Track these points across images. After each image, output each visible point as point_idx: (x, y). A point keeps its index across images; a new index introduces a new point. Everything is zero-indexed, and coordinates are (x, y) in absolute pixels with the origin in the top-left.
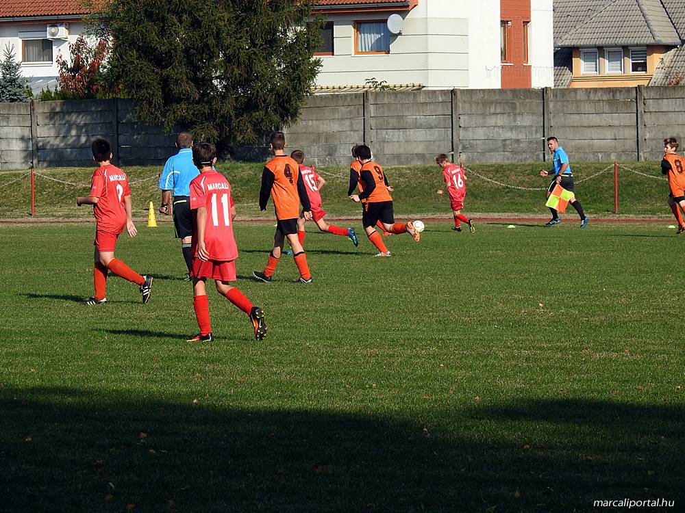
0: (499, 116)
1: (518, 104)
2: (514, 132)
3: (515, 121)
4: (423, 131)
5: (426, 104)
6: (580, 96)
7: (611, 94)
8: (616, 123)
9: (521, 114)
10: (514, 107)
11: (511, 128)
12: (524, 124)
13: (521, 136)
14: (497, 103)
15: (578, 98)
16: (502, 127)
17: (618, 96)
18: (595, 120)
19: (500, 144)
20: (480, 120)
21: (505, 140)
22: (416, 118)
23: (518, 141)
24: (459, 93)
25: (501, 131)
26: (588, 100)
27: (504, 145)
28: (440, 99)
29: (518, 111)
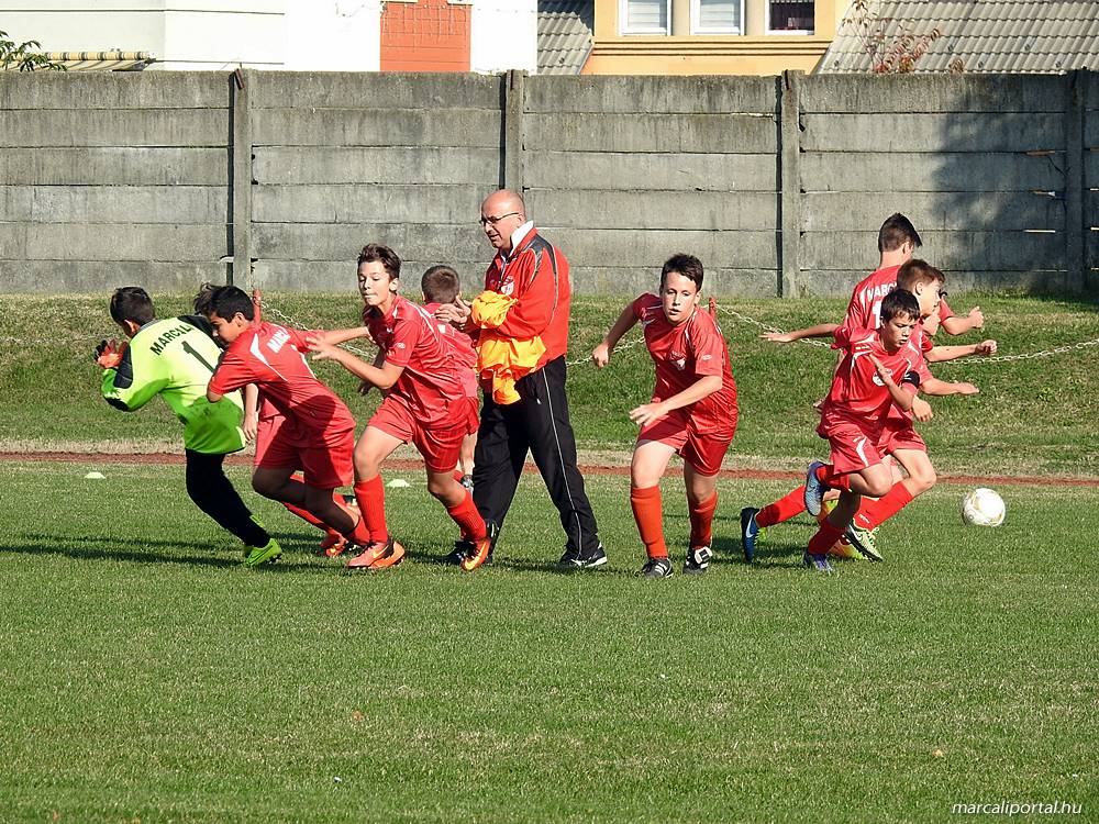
0: (370, 154)
1: (427, 120)
2: (414, 202)
3: (417, 169)
4: (144, 194)
5: (156, 112)
6: (615, 99)
7: (705, 95)
8: (718, 182)
9: (437, 149)
10: (414, 126)
11: (407, 191)
12: (445, 179)
13: (436, 215)
14: (366, 114)
15: (607, 104)
16: (380, 186)
17: (724, 103)
18: (656, 171)
20: (313, 164)
21: (387, 226)
22: (123, 155)
24: (252, 83)
25: (375, 200)
26: (636, 112)
28: (198, 100)
29: (427, 140)
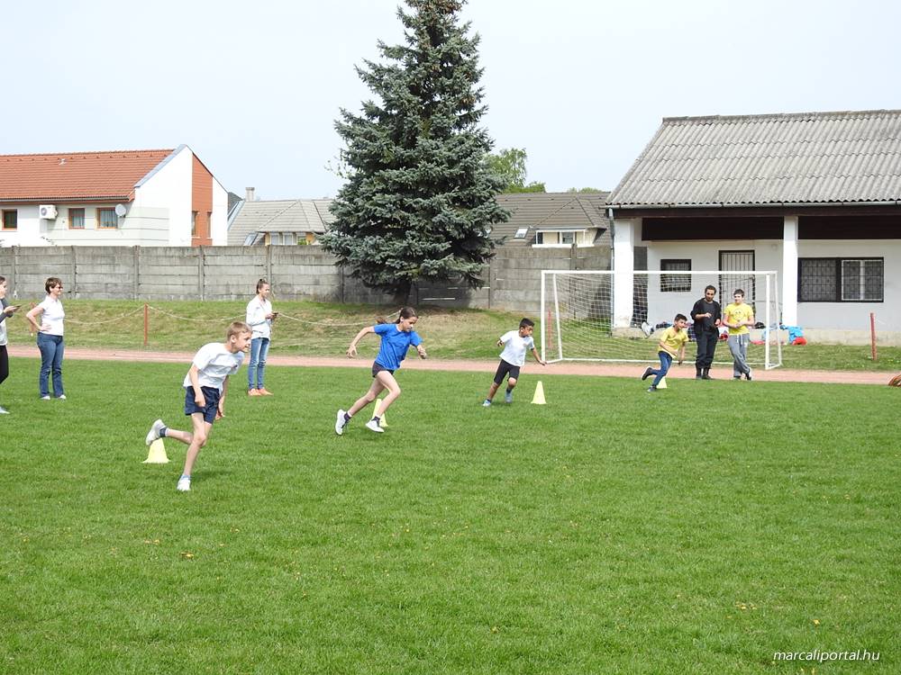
0: (103, 266)
1: (117, 258)
2: (113, 278)
3: (114, 270)
5: (54, 256)
6: (160, 252)
7: (181, 251)
8: (184, 273)
9: (118, 265)
10: (113, 259)
11: (112, 275)
12: (121, 272)
13: (118, 281)
14: (102, 256)
15: (158, 254)
16: (105, 274)
19: (103, 286)
23: (116, 285)
27: (106, 288)
28: (63, 253)
